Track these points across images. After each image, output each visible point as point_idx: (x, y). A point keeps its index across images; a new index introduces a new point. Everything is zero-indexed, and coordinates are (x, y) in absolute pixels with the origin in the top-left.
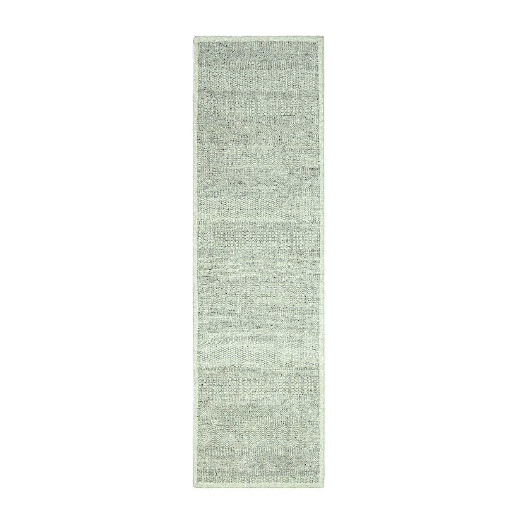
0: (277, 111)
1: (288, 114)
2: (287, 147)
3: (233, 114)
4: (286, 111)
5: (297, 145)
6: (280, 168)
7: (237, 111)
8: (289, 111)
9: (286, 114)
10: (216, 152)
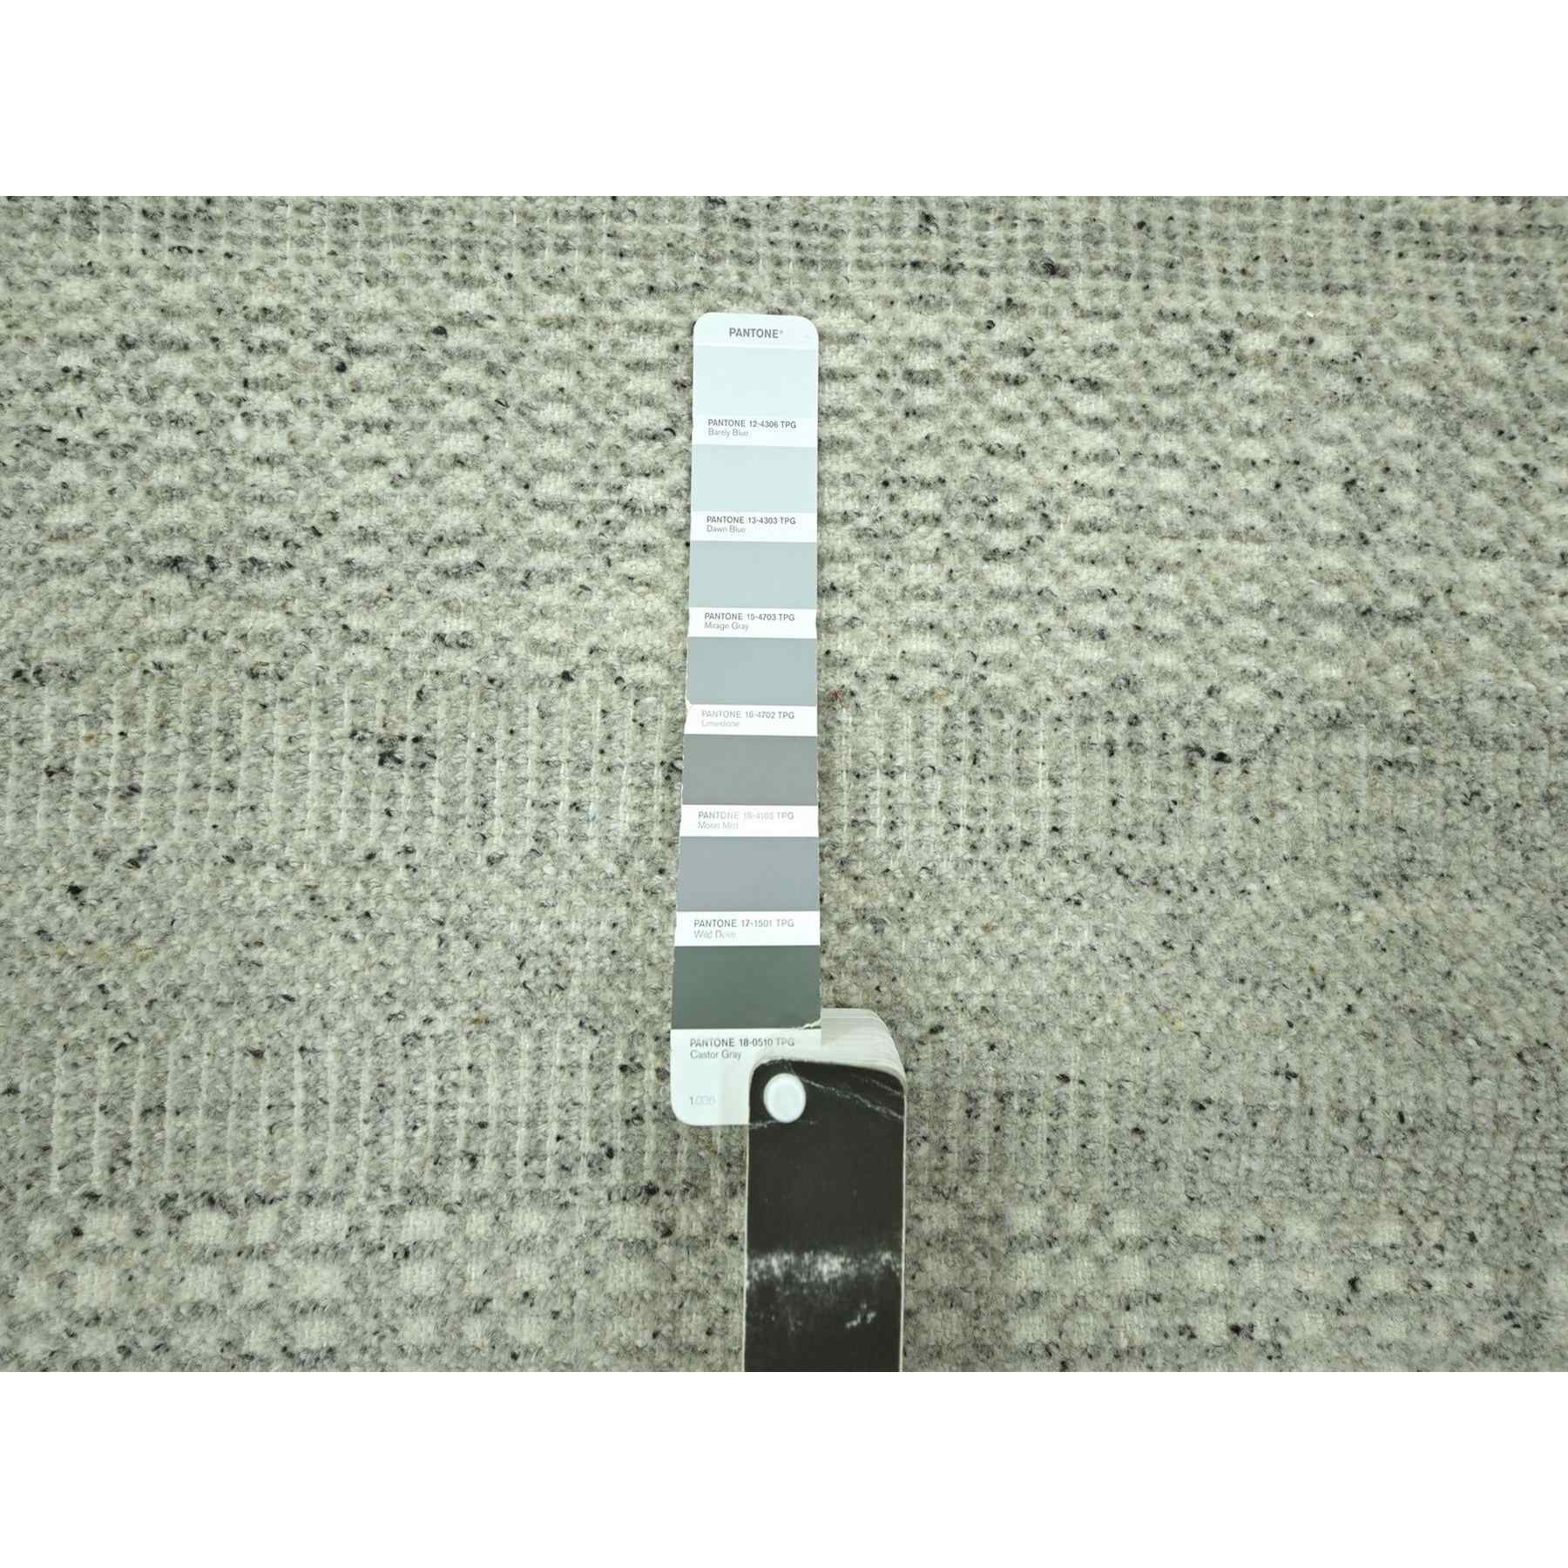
0: (420, 1277)
1: (208, 1227)
2: (254, 621)
3: (1204, 1223)
4: (255, 1282)
5: (73, 655)
6: (390, 257)
7: (1132, 1273)
8: (202, 1283)
9: (262, 1225)
10: (1488, 571)
